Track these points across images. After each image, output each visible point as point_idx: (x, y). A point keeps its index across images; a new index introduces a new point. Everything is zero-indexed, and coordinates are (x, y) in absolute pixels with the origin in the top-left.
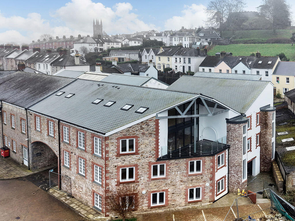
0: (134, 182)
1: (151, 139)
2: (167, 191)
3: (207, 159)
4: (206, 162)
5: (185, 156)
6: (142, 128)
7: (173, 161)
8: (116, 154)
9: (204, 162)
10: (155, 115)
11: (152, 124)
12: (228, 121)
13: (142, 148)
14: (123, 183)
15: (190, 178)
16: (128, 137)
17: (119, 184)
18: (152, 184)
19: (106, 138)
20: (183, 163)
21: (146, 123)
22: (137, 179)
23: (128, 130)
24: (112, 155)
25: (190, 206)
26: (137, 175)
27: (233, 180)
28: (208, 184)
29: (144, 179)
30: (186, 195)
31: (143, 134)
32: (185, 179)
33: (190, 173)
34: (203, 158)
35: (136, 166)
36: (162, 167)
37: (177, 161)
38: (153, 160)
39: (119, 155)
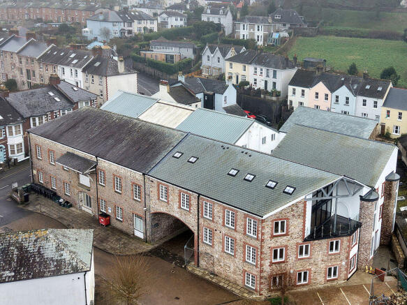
0: (283, 262)
1: (299, 220)
2: (310, 270)
3: (345, 238)
4: (344, 241)
5: (326, 237)
6: (293, 210)
7: (316, 241)
8: (270, 236)
9: (342, 242)
10: (304, 197)
11: (301, 206)
12: (362, 198)
13: (292, 230)
14: (275, 263)
15: (330, 257)
16: (280, 219)
17: (272, 264)
18: (298, 263)
19: (263, 221)
20: (324, 243)
21: (296, 205)
22: (286, 259)
23: (281, 213)
24: (267, 237)
25: (329, 284)
26: (287, 255)
27: (362, 257)
28: (344, 263)
29: (292, 258)
30: (325, 274)
31: (293, 215)
32: (325, 258)
33: (330, 253)
34: (342, 238)
35: (286, 246)
36: (307, 247)
37: (319, 242)
38: (300, 241)
39: (273, 237)
